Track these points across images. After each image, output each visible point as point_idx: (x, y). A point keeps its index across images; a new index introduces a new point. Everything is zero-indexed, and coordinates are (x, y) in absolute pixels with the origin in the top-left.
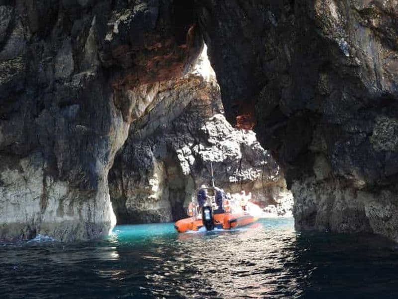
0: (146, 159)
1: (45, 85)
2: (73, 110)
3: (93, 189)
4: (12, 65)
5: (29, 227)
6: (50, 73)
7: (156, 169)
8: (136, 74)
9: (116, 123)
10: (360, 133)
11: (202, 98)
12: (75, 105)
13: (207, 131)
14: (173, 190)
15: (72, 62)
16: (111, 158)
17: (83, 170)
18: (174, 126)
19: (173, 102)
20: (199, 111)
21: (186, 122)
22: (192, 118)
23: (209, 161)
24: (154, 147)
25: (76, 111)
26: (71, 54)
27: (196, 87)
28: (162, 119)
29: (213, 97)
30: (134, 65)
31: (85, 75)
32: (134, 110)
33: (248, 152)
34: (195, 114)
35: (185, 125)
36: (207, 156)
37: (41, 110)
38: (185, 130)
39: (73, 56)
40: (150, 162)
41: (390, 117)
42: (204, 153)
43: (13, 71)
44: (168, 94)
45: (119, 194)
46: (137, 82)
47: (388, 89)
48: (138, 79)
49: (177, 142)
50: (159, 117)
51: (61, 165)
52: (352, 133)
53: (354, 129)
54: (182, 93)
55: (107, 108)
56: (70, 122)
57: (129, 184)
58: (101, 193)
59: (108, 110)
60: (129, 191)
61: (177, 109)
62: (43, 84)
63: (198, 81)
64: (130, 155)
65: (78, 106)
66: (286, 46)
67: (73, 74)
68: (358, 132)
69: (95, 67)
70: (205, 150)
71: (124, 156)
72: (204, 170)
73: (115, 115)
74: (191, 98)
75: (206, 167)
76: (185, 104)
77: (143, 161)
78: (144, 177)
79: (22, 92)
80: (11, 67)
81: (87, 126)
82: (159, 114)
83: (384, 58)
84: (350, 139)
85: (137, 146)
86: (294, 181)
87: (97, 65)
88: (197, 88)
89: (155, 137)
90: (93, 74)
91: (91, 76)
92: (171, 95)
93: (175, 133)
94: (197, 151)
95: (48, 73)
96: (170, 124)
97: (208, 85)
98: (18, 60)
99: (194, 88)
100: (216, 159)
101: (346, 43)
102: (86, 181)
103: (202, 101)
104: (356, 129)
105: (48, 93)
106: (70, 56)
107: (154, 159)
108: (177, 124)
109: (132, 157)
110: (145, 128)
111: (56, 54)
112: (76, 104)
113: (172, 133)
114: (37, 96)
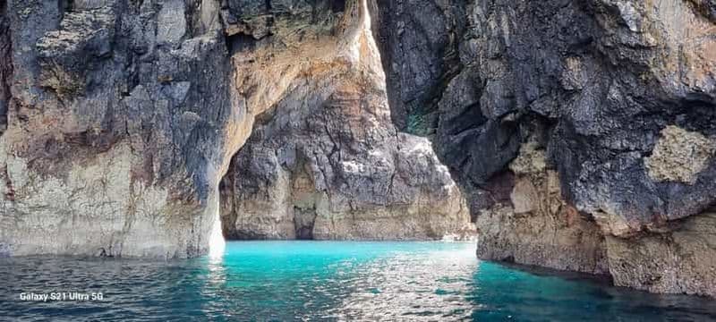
0: (268, 165)
1: (142, 51)
2: (182, 89)
3: (200, 203)
4: (95, 17)
5: (104, 251)
6: (149, 35)
7: (280, 180)
8: (270, 49)
9: (237, 113)
10: (631, 151)
11: (348, 91)
12: (184, 83)
13: (352, 134)
14: (300, 209)
15: (183, 21)
16: (227, 161)
17: (188, 176)
18: (308, 124)
19: (310, 92)
20: (343, 106)
21: (324, 120)
22: (332, 115)
23: (351, 174)
24: (279, 151)
25: (185, 91)
26: (183, 11)
27: (341, 75)
28: (293, 115)
29: (363, 91)
30: (269, 34)
31: (201, 43)
32: (262, 97)
33: (404, 166)
34: (337, 111)
35: (322, 124)
36: (349, 168)
37: (134, 87)
38: (322, 130)
39: (185, 13)
40: (273, 170)
41: (690, 130)
42: (345, 164)
43: (97, 25)
44: (304, 82)
45: (227, 210)
46: (271, 58)
47: (701, 86)
48: (273, 55)
49: (310, 146)
50: (289, 112)
51: (159, 166)
52: (616, 151)
53: (622, 144)
54: (322, 82)
55: (227, 92)
56: (175, 106)
57: (242, 198)
58: (209, 209)
59: (228, 95)
60: (242, 206)
61: (314, 102)
62: (139, 49)
63: (345, 67)
64: (246, 159)
65: (188, 84)
66: (504, 18)
67: (183, 38)
68: (628, 150)
69: (215, 33)
70: (347, 160)
71: (238, 159)
72: (344, 185)
73: (237, 103)
74: (332, 89)
75: (346, 183)
76: (325, 96)
77: (263, 168)
78: (264, 189)
79: (109, 56)
80: (93, 19)
81: (199, 113)
82: (289, 107)
83: (698, 37)
84: (612, 158)
85: (257, 148)
86: (482, 211)
87: (217, 30)
88: (342, 78)
89: (281, 138)
90: (212, 41)
91: (209, 44)
92: (307, 83)
93: (309, 134)
94: (336, 159)
95: (147, 34)
96: (303, 122)
97: (358, 74)
98: (105, 11)
99: (338, 76)
100: (360, 171)
101: (633, 9)
102: (192, 190)
103: (348, 94)
104: (625, 145)
105: (146, 62)
106: (181, 12)
107: (278, 166)
108: (312, 123)
109: (248, 161)
110: (270, 124)
111: (160, 9)
112: (186, 80)
113: (304, 134)
114: (130, 65)
